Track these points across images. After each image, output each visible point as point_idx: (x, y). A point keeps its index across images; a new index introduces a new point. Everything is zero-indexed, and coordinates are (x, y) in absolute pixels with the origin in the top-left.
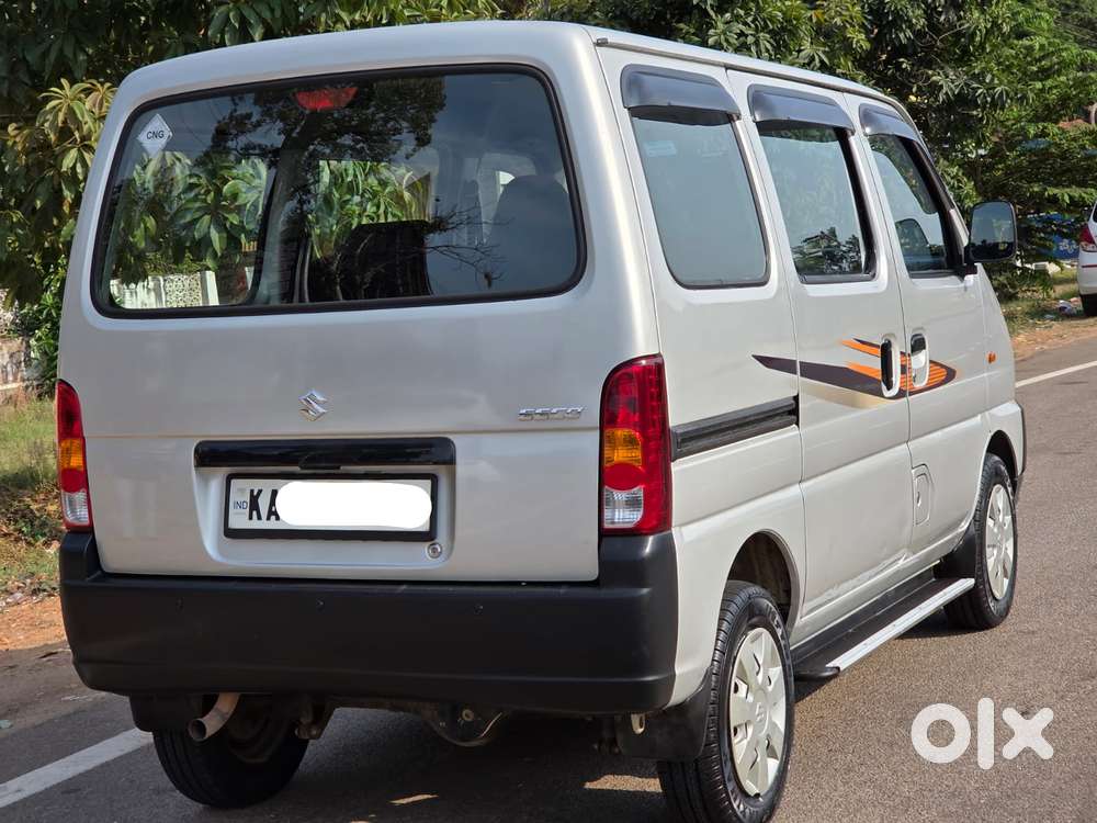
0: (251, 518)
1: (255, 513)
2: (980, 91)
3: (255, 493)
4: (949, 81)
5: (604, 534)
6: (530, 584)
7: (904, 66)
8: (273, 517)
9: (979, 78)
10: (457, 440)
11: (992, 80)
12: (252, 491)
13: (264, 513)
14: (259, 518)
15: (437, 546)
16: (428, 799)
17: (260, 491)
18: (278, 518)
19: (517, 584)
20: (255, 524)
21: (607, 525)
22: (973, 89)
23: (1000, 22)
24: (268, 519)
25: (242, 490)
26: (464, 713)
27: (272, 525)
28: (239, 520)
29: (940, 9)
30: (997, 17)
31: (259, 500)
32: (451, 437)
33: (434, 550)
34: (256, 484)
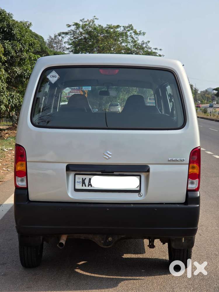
0: (83, 186)
1: (84, 185)
2: (26, 74)
3: (84, 179)
4: (18, 70)
5: (188, 191)
6: (166, 204)
7: (6, 65)
8: (90, 186)
9: (26, 70)
10: (150, 166)
11: (29, 72)
12: (83, 179)
13: (87, 184)
14: (85, 186)
15: (141, 194)
16: (85, 263)
17: (85, 179)
18: (91, 186)
19: (163, 204)
20: (84, 188)
21: (188, 189)
22: (24, 73)
23: (31, 56)
24: (88, 186)
25: (79, 178)
26: (109, 239)
27: (90, 188)
28: (79, 186)
29: (17, 51)
30: (30, 55)
31: (85, 181)
32: (148, 165)
33: (140, 195)
34: (84, 177)
